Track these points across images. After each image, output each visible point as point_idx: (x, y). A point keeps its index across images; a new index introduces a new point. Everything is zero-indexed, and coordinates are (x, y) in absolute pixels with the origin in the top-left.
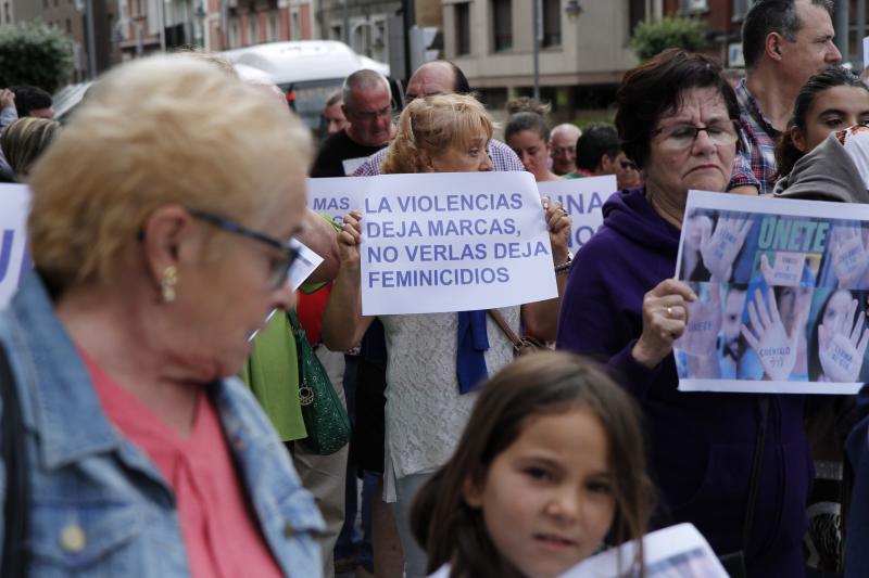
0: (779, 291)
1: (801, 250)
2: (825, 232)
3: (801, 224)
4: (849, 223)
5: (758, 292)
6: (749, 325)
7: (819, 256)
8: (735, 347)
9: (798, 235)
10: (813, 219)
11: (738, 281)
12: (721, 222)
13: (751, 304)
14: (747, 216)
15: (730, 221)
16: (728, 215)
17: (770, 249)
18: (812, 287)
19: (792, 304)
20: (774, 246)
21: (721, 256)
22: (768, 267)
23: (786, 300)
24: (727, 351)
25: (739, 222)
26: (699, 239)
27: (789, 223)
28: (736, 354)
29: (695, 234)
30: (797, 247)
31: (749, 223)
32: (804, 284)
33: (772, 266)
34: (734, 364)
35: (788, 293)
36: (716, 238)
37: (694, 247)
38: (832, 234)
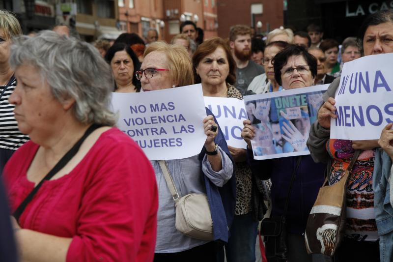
0: (293, 121)
1: (296, 106)
2: (305, 98)
3: (293, 98)
4: (315, 93)
5: (284, 123)
6: (285, 134)
7: (307, 106)
8: (281, 142)
9: (293, 101)
10: (297, 95)
11: (273, 121)
12: (258, 104)
13: (283, 128)
14: (267, 100)
15: (261, 103)
16: (260, 101)
17: (282, 108)
18: (308, 117)
19: (302, 124)
20: (284, 107)
21: (262, 114)
22: (285, 114)
23: (298, 124)
24: (277, 144)
25: (265, 102)
26: (251, 111)
27: (287, 98)
28: (281, 145)
29: (250, 109)
30: (295, 105)
31: (269, 102)
32: (304, 117)
33: (286, 113)
34: (282, 148)
35: (297, 121)
36: (258, 109)
37: (251, 114)
38: (309, 98)
